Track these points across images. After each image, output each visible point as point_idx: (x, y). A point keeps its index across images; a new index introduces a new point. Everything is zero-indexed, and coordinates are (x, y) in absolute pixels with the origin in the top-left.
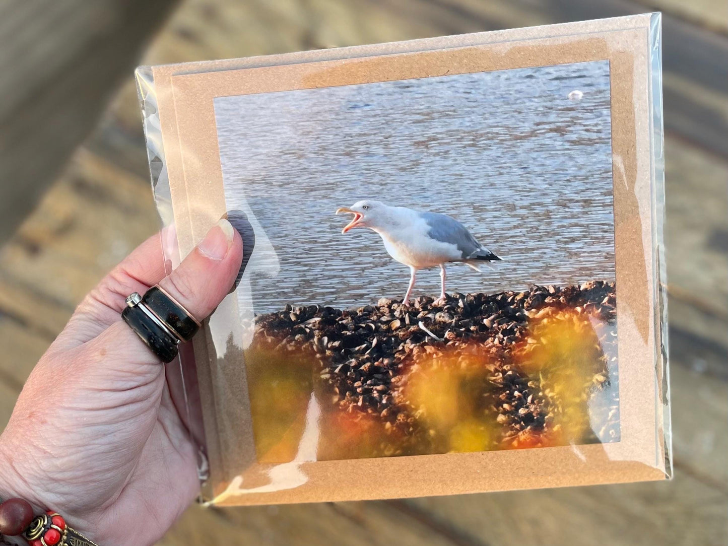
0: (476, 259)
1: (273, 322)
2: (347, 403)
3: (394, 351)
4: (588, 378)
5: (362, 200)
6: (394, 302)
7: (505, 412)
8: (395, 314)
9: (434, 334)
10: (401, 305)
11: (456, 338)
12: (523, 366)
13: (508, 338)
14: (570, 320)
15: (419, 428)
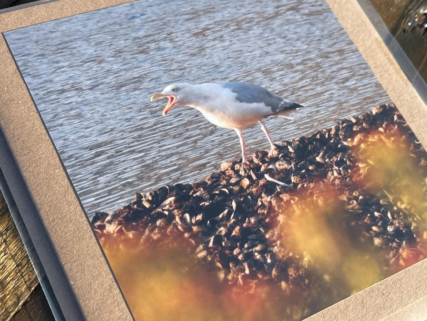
0: (284, 110)
1: (129, 215)
2: (235, 276)
3: (256, 208)
4: (422, 183)
5: (170, 84)
6: (234, 163)
7: (377, 235)
8: (240, 173)
9: (283, 182)
10: (242, 165)
11: (302, 181)
12: (368, 189)
13: (343, 168)
14: (380, 140)
15: (314, 277)
